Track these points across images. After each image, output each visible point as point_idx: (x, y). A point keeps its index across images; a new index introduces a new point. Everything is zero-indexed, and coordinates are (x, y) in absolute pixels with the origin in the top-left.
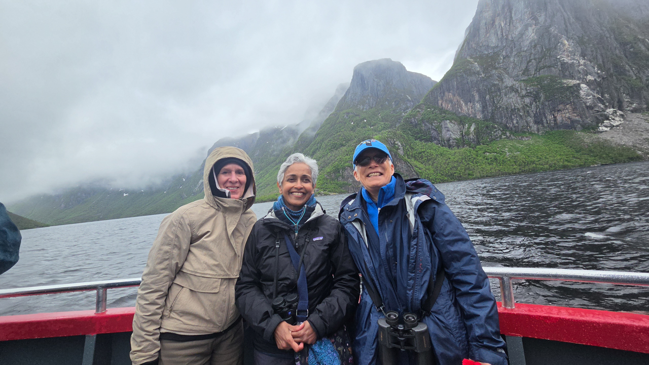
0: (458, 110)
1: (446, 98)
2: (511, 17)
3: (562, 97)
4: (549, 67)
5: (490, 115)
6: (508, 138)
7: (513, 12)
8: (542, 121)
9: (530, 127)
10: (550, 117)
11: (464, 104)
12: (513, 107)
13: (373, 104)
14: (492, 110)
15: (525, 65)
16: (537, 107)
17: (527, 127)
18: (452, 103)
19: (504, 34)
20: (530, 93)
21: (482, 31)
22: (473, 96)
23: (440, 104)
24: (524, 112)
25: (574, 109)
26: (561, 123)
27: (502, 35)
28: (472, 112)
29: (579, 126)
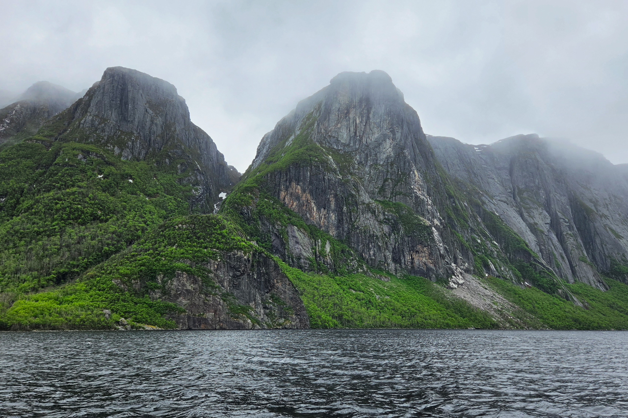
0: (306, 214)
1: (291, 191)
2: (368, 118)
3: (421, 237)
4: (405, 195)
5: (345, 234)
6: (365, 273)
7: (372, 113)
8: (400, 260)
9: (387, 264)
10: (408, 258)
11: (315, 209)
12: (372, 233)
13: (139, 154)
14: (349, 229)
15: (382, 183)
16: (396, 241)
17: (385, 263)
18: (299, 201)
19: (358, 134)
20: (388, 219)
21: (333, 117)
22: (329, 201)
23: (282, 197)
24: (383, 243)
25: (430, 254)
26: (419, 268)
27: (355, 133)
28: (324, 223)
29: (434, 276)
